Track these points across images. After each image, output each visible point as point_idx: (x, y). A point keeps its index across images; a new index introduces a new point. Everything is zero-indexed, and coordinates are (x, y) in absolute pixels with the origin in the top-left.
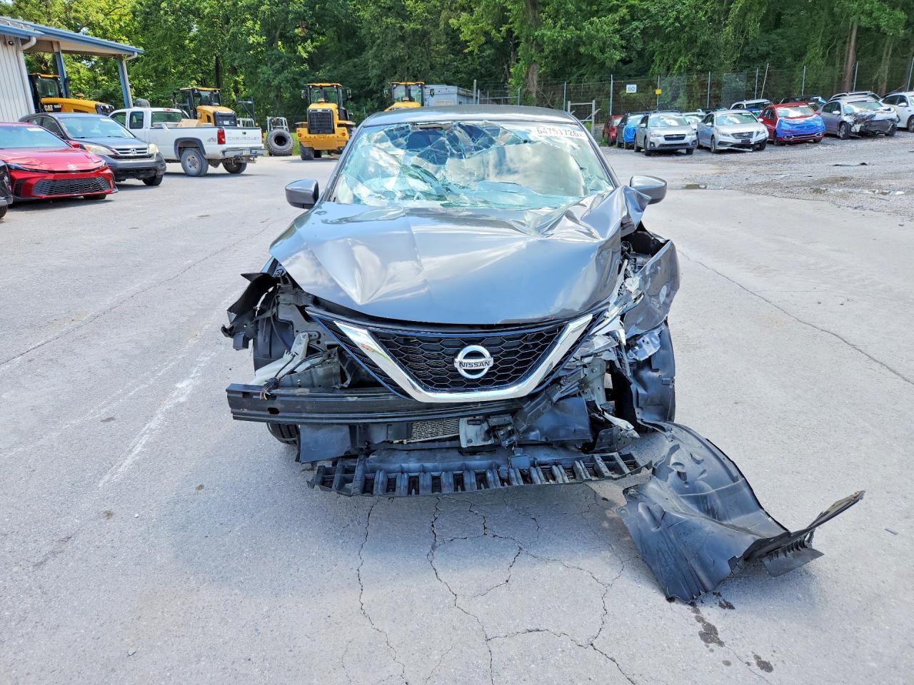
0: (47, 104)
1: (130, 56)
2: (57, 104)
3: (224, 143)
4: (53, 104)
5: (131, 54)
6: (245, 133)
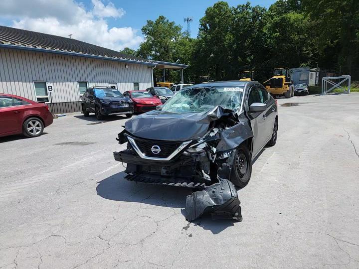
0: (158, 84)
5: (184, 67)
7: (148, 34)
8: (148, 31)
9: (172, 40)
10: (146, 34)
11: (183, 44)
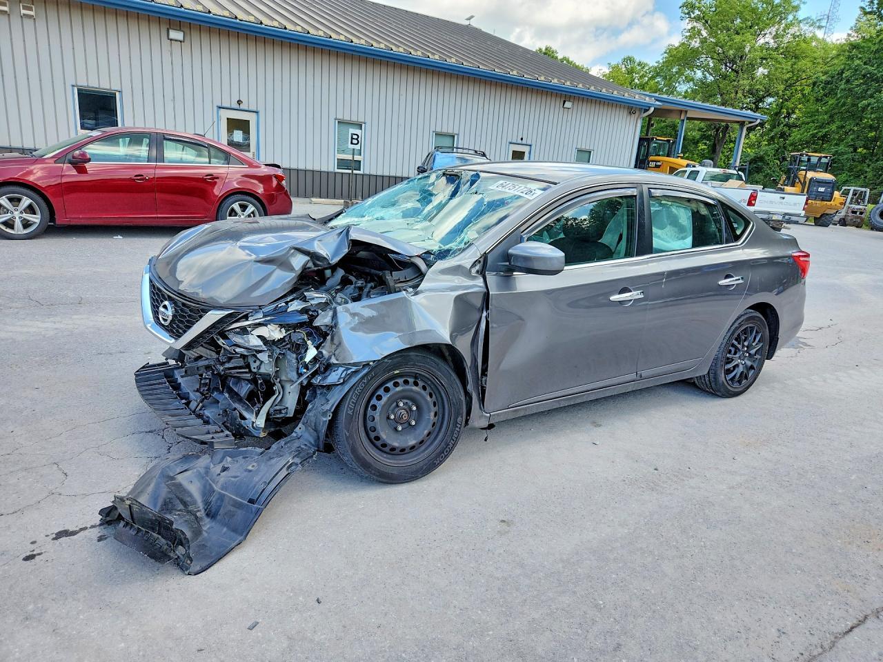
0: (652, 161)
1: (750, 123)
2: (659, 161)
3: (754, 205)
4: (656, 161)
5: (754, 120)
6: (784, 198)
7: (698, 19)
8: (697, 12)
9: (762, 41)
10: (692, 19)
11: (792, 54)
